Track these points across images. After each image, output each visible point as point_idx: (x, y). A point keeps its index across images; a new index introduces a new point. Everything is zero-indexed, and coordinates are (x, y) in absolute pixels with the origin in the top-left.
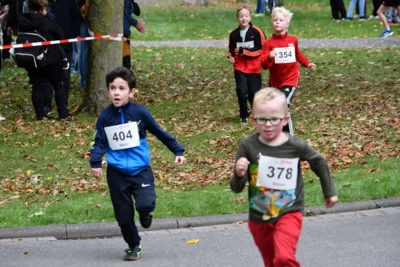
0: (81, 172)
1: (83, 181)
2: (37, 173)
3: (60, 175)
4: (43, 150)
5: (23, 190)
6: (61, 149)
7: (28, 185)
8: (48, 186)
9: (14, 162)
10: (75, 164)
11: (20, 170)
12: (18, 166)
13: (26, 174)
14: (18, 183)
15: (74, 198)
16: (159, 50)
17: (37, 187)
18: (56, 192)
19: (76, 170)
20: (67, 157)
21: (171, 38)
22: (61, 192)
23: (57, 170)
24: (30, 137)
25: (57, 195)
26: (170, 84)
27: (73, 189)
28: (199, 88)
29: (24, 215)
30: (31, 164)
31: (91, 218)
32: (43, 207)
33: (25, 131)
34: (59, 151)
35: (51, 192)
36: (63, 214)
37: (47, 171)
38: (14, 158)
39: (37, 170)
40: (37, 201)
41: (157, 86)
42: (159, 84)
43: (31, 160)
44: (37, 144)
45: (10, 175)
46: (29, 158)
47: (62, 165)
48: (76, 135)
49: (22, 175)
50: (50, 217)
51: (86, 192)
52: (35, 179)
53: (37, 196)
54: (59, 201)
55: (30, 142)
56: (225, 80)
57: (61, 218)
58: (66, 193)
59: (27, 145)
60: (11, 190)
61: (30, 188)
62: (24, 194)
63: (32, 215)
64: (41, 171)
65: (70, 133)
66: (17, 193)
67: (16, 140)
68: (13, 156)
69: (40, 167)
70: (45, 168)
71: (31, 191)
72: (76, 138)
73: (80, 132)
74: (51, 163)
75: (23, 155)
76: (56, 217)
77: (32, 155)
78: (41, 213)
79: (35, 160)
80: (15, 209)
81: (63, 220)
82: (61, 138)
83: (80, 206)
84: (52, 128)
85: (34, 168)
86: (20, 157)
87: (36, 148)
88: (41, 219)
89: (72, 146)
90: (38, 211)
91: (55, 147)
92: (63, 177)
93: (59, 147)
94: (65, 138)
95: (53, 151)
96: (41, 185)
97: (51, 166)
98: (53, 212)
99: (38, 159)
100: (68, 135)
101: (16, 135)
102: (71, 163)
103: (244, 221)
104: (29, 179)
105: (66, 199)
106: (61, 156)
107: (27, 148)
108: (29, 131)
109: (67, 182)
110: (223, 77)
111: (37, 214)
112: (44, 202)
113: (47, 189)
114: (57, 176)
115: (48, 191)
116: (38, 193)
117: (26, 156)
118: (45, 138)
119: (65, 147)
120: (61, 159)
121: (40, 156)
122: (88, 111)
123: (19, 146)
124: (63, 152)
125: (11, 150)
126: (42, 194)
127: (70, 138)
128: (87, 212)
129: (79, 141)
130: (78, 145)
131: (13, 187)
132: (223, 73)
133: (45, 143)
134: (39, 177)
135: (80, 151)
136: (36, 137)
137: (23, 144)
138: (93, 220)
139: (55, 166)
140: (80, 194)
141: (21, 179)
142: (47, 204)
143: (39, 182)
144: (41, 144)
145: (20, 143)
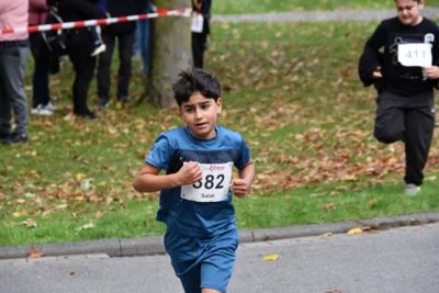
2: (89, 177)
3: (116, 179)
4: (97, 148)
5: (71, 198)
6: (118, 147)
7: (77, 191)
8: (102, 192)
9: (62, 164)
10: (134, 166)
11: (68, 174)
12: (67, 169)
13: (75, 179)
15: (131, 206)
17: (88, 194)
18: (109, 200)
19: (135, 173)
20: (124, 158)
21: (252, 12)
22: (116, 200)
23: (112, 173)
24: (82, 133)
25: (111, 204)
26: (249, 67)
27: (130, 196)
28: (285, 71)
29: (72, 228)
30: (83, 166)
31: (150, 231)
32: (94, 218)
33: (77, 126)
34: (115, 151)
35: (104, 200)
36: (116, 226)
37: (101, 174)
38: (62, 160)
39: (90, 173)
40: (87, 211)
41: (233, 70)
42: (236, 67)
43: (82, 162)
44: (89, 142)
45: (57, 180)
46: (79, 159)
47: (119, 168)
48: (136, 130)
49: (72, 180)
50: (102, 229)
51: (146, 199)
52: (86, 185)
53: (87, 205)
54: (113, 210)
55: (82, 140)
56: (316, 61)
57: (114, 230)
58: (121, 201)
59: (78, 143)
60: (57, 197)
61: (79, 195)
62: (72, 202)
63: (80, 229)
64: (93, 175)
65: (130, 129)
66: (64, 201)
67: (65, 138)
68: (61, 157)
69: (93, 170)
70: (99, 171)
71: (80, 198)
72: (135, 135)
73: (140, 127)
74: (106, 165)
75: (72, 156)
76: (108, 230)
77: (84, 156)
78: (91, 225)
79: (86, 161)
80: (61, 220)
81: (116, 234)
82: (118, 135)
83: (138, 216)
84: (108, 123)
85: (85, 171)
86: (69, 159)
87: (88, 147)
88: (91, 232)
89: (131, 145)
90: (88, 223)
91: (110, 145)
92: (120, 181)
93: (116, 145)
94: (123, 134)
95: (109, 150)
96: (93, 192)
97: (106, 168)
98: (105, 223)
99: (90, 160)
100: (126, 131)
101: (66, 131)
102: (130, 164)
103: (334, 233)
104: (79, 184)
105: (121, 208)
106: (118, 157)
107: (78, 147)
108: (81, 127)
109: (124, 188)
110: (314, 57)
111: (86, 226)
112: (95, 212)
113: (100, 196)
114: (113, 181)
115: (101, 199)
116: (88, 201)
117: (76, 157)
118: (99, 134)
119: (123, 145)
120: (118, 160)
121: (93, 157)
122: (151, 101)
123: (69, 144)
124: (121, 151)
125: (59, 149)
126: (93, 202)
127: (129, 134)
128: (145, 223)
129: (139, 138)
130: (138, 143)
131: (60, 195)
132: (314, 52)
133: (100, 141)
134: (91, 182)
135: (140, 150)
136: (89, 134)
137: (73, 142)
138: (153, 233)
139: (111, 168)
140: (138, 202)
141: (70, 184)
142: (99, 214)
143: (91, 188)
144: (95, 142)
145: (69, 141)
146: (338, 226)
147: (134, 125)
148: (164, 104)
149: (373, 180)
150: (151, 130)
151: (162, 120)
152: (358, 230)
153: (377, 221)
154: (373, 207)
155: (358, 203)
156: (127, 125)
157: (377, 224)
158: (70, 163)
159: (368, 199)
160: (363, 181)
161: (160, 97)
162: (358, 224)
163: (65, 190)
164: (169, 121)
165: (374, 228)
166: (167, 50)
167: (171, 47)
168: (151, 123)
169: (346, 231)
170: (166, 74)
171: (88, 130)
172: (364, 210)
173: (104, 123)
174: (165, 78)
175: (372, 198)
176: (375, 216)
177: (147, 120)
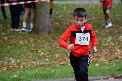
0: (32, 58)
1: (34, 62)
3: (24, 59)
4: (17, 48)
5: (8, 66)
6: (24, 48)
7: (10, 64)
8: (19, 64)
9: (4, 54)
10: (30, 55)
11: (6, 58)
12: (6, 56)
13: (9, 59)
14: (6, 63)
15: (30, 69)
16: (66, 5)
17: (14, 65)
18: (22, 67)
19: (30, 57)
20: (27, 52)
22: (24, 67)
23: (22, 58)
24: (11, 43)
25: (23, 68)
26: (70, 20)
27: (29, 66)
29: (9, 77)
30: (11, 55)
31: (37, 78)
32: (17, 73)
33: (8, 41)
34: (23, 49)
35: (20, 67)
36: (25, 76)
37: (18, 58)
38: (4, 52)
39: (14, 57)
40: (14, 71)
41: (64, 21)
42: (66, 20)
43: (11, 53)
44: (13, 46)
45: (2, 60)
46: (10, 52)
47: (24, 55)
48: (30, 42)
49: (8, 60)
50: (20, 78)
51: (35, 67)
52: (13, 61)
53: (14, 69)
54: (23, 71)
55: (11, 45)
56: (94, 18)
57: (24, 78)
58: (26, 67)
59: (9, 47)
60: (3, 66)
61: (11, 65)
62: (8, 68)
63: (12, 77)
64: (15, 58)
65: (28, 41)
66: (5, 67)
67: (4, 45)
68: (4, 51)
69: (15, 56)
70: (17, 56)
71: (11, 66)
72: (30, 44)
73: (32, 41)
74: (20, 55)
75: (8, 51)
76: (22, 78)
77: (12, 51)
78: (16, 76)
79: (13, 53)
80: (5, 74)
81: (25, 79)
82: (24, 44)
83: (32, 73)
84: (20, 39)
85: (13, 57)
86: (6, 52)
87: (13, 48)
88: (16, 79)
89: (28, 47)
90: (14, 75)
91: (21, 47)
92: (25, 60)
93: (23, 47)
94: (26, 43)
95: (20, 49)
96: (15, 64)
97: (20, 56)
98: (21, 75)
99: (14, 53)
100: (27, 42)
101: (5, 42)
102: (28, 54)
103: (104, 79)
104: (10, 61)
105: (26, 70)
106: (24, 52)
107: (9, 48)
108: (10, 41)
109: (27, 62)
110: (93, 16)
111: (14, 76)
112: (17, 71)
113: (18, 65)
114: (22, 60)
115: (19, 67)
116: (14, 67)
117: (9, 52)
118: (17, 43)
119: (25, 47)
120: (24, 53)
121: (15, 51)
122: (35, 32)
123: (6, 47)
124: (25, 50)
125: (2, 49)
126: (16, 68)
127: (28, 43)
128: (35, 75)
129: (31, 45)
130: (31, 47)
131: (4, 65)
132: (93, 15)
133: (17, 46)
134: (15, 61)
135: (32, 49)
136: (13, 43)
137: (8, 46)
138: (38, 79)
139: (21, 56)
140: (32, 68)
141: (7, 61)
142: (18, 72)
143: (15, 63)
144: (15, 46)
145: (6, 46)
146: (105, 77)
147: (29, 40)
148: (40, 33)
149: (117, 60)
150: (35, 42)
151: (39, 39)
152: (112, 78)
153: (119, 75)
154: (118, 70)
155: (112, 69)
156: (27, 40)
157: (119, 76)
158: (7, 54)
159: (115, 67)
160: (113, 61)
161: (38, 30)
162: (112, 76)
163: (5, 63)
164: (42, 39)
165: (118, 78)
166: (41, 14)
167: (43, 13)
168: (35, 39)
169: (108, 79)
170: (41, 22)
171: (13, 42)
172: (115, 71)
173: (18, 39)
174: (40, 24)
175: (117, 67)
176: (118, 73)
177: (34, 39)
